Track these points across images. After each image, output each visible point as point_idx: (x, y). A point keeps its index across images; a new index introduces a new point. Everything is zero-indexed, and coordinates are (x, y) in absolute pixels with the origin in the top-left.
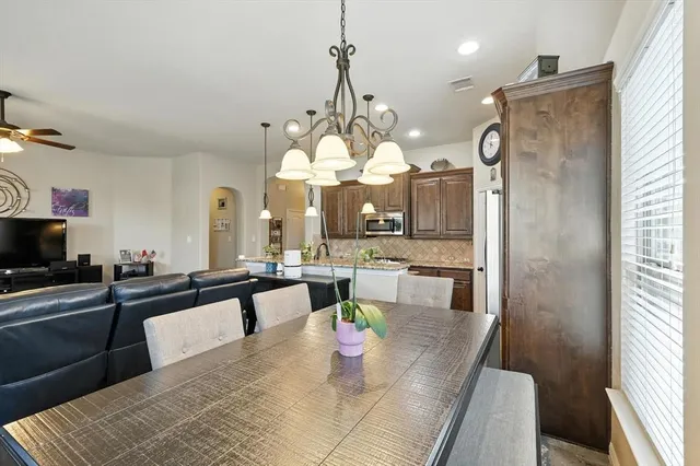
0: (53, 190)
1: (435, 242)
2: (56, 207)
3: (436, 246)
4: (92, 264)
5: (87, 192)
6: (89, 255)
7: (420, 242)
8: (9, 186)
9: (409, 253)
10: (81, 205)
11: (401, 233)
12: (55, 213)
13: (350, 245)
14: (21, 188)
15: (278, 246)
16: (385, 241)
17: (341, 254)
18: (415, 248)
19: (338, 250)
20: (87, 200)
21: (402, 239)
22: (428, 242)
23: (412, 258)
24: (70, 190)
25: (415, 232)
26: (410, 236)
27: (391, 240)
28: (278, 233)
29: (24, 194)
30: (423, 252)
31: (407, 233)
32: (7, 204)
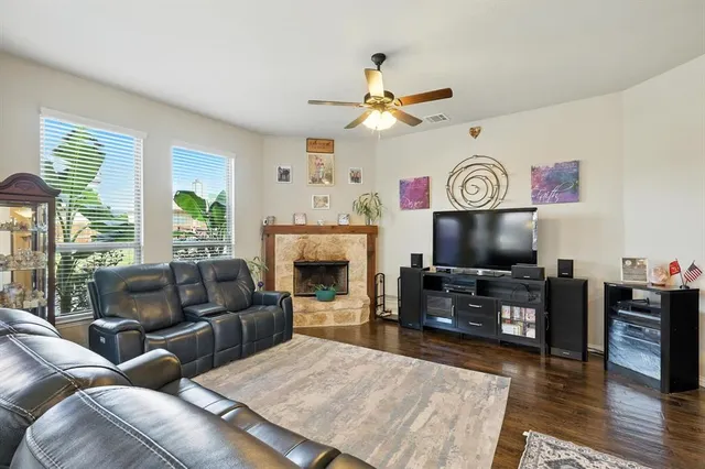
0: (533, 169)
4: (575, 276)
5: (577, 163)
6: (572, 261)
8: (489, 174)
10: (567, 184)
12: (534, 199)
20: (577, 176)
24: (552, 166)
32: (489, 195)
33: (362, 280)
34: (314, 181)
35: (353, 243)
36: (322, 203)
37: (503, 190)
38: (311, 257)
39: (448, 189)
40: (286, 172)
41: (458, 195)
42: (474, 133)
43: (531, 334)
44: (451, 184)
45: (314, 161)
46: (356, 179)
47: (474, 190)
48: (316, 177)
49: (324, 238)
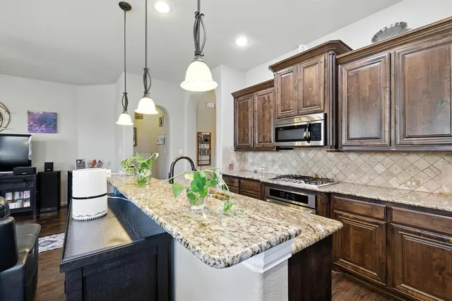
0: (29, 113)
1: (380, 157)
2: (31, 126)
3: (380, 163)
6: (53, 163)
7: (352, 156)
9: (335, 171)
11: (322, 143)
13: (263, 159)
15: (207, 158)
16: (303, 153)
17: (255, 168)
18: (346, 165)
19: (253, 164)
20: (56, 120)
21: (324, 151)
22: (366, 157)
23: (341, 178)
24: (41, 113)
25: (344, 141)
26: (337, 147)
27: (312, 153)
28: (206, 146)
30: (358, 170)
31: (330, 142)
37: (5, 122)
43: (27, 205)
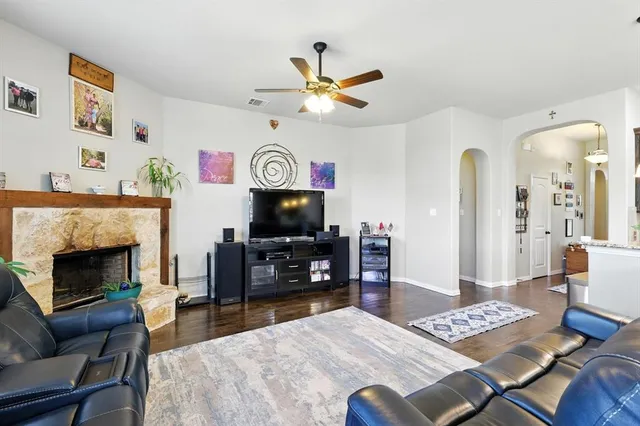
0: (312, 163)
2: (314, 180)
4: (341, 235)
5: (334, 164)
6: (338, 226)
8: (284, 161)
10: (330, 177)
12: (313, 185)
14: (291, 162)
20: (334, 172)
24: (322, 163)
29: (294, 169)
32: (284, 178)
33: (154, 266)
34: (82, 124)
35: (145, 220)
36: (94, 161)
37: (294, 175)
38: (85, 243)
39: (251, 168)
40: (29, 97)
41: (260, 174)
42: (274, 125)
43: (327, 277)
44: (254, 163)
45: (83, 93)
46: (141, 136)
47: (273, 172)
48: (87, 119)
49: (107, 214)
